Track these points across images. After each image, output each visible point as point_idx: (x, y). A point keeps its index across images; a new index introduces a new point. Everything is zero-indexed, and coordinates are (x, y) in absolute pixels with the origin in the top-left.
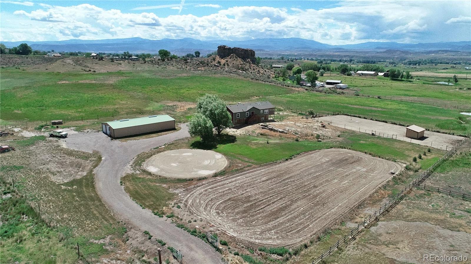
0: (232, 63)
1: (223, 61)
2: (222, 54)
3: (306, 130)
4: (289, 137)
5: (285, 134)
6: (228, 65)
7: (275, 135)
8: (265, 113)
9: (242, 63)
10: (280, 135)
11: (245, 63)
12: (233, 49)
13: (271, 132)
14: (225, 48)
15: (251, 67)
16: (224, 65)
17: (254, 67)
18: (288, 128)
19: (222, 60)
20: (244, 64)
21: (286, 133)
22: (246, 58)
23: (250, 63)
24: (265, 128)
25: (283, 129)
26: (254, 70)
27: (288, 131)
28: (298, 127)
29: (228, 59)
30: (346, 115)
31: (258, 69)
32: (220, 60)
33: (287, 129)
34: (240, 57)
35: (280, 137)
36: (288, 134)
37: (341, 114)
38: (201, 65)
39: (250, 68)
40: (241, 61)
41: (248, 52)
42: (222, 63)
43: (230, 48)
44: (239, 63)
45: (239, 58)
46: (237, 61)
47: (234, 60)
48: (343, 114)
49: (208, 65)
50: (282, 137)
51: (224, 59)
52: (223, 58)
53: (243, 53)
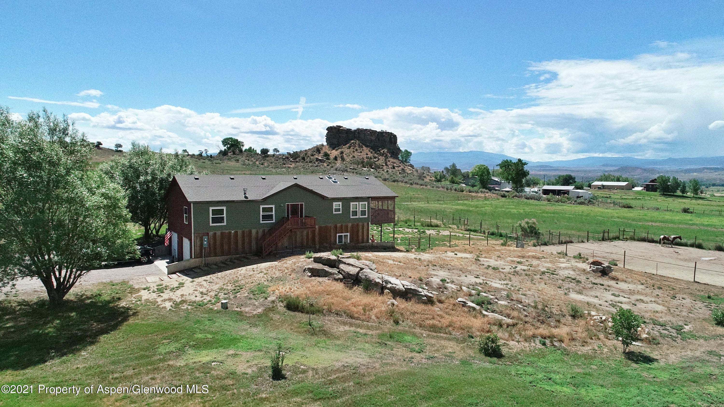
0: (351, 156)
1: (334, 153)
2: (335, 141)
3: (529, 284)
4: (445, 321)
5: (420, 307)
6: (343, 159)
7: (367, 308)
8: (355, 213)
9: (370, 155)
10: (391, 313)
11: (376, 155)
12: (355, 131)
13: (348, 293)
14: (339, 130)
15: (388, 163)
16: (336, 159)
17: (394, 163)
18: (443, 274)
19: (334, 151)
20: (375, 158)
21: (430, 301)
22: (380, 147)
23: (386, 157)
24: (325, 274)
25: (415, 275)
26: (394, 168)
27: (442, 288)
28: (490, 271)
29: (345, 149)
30: (643, 240)
31: (402, 167)
32: (329, 152)
33: (436, 281)
34: (367, 146)
35: (389, 326)
36: (436, 309)
37: (627, 239)
38: (291, 159)
39: (386, 165)
40: (369, 153)
41: (384, 136)
42: (332, 157)
43: (349, 130)
44: (366, 156)
45: (364, 148)
46: (361, 152)
47: (357, 150)
48: (633, 239)
49: (303, 159)
50: (403, 326)
51: (337, 150)
52: (336, 147)
53: (373, 138)
